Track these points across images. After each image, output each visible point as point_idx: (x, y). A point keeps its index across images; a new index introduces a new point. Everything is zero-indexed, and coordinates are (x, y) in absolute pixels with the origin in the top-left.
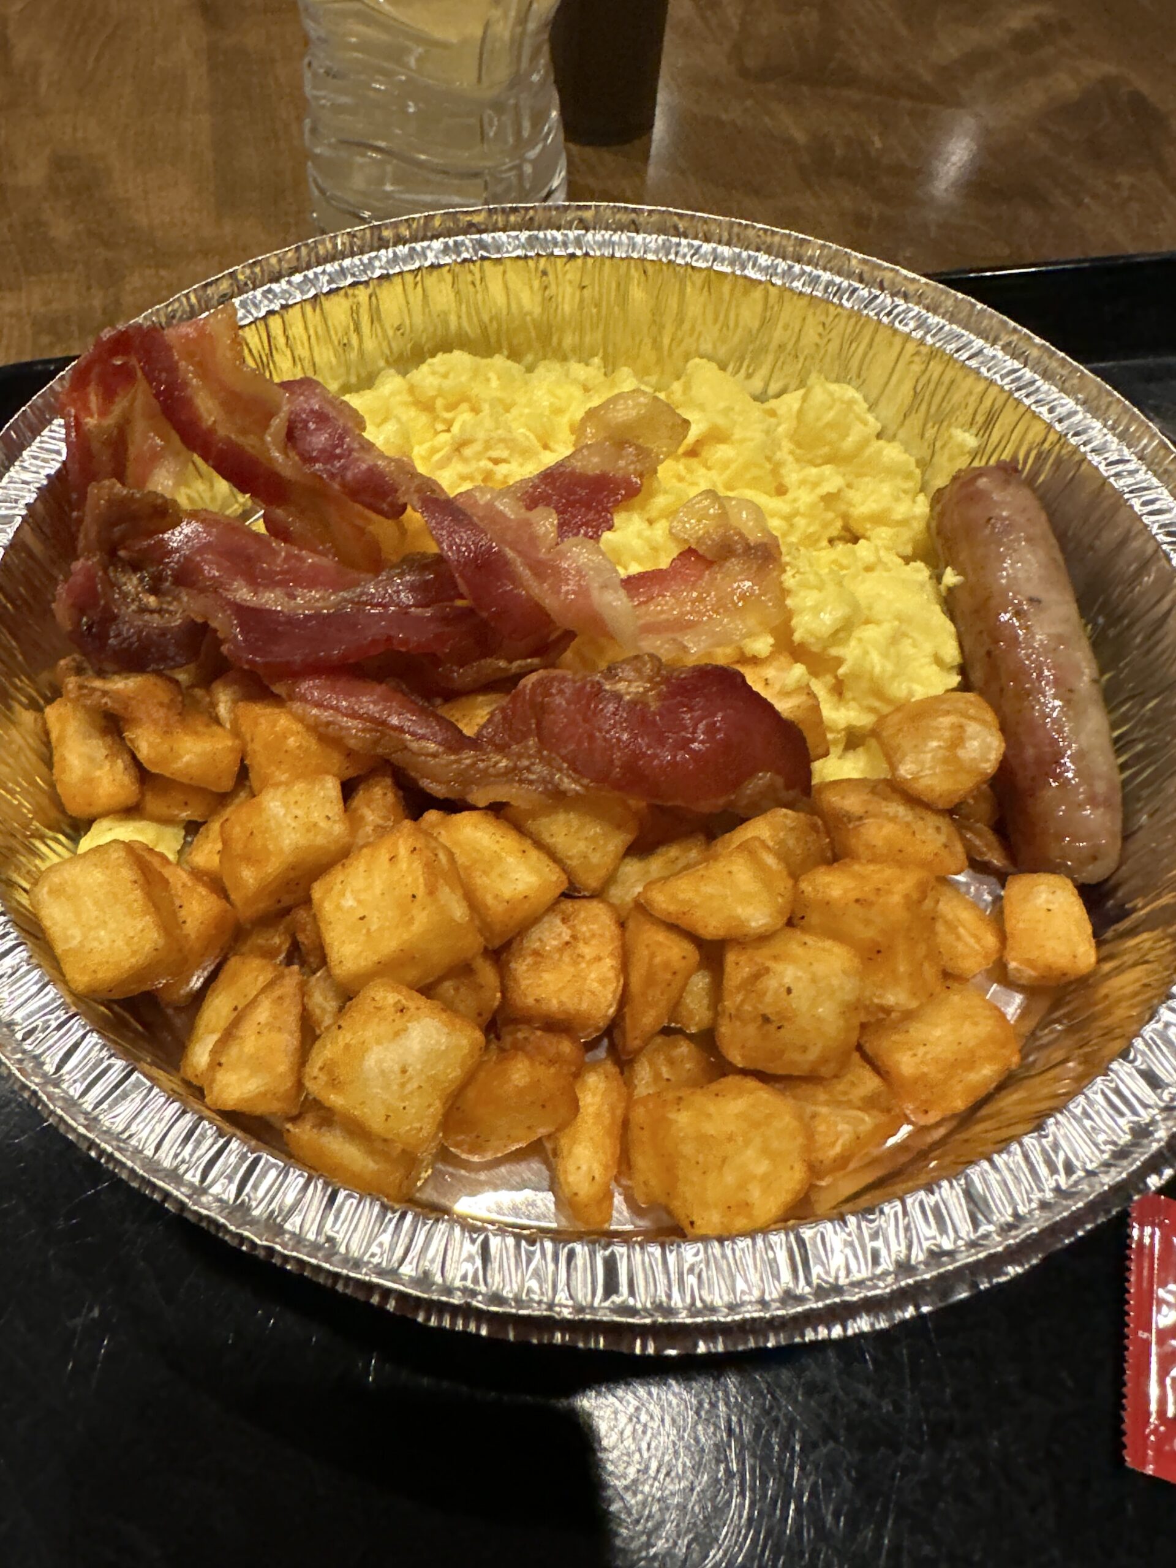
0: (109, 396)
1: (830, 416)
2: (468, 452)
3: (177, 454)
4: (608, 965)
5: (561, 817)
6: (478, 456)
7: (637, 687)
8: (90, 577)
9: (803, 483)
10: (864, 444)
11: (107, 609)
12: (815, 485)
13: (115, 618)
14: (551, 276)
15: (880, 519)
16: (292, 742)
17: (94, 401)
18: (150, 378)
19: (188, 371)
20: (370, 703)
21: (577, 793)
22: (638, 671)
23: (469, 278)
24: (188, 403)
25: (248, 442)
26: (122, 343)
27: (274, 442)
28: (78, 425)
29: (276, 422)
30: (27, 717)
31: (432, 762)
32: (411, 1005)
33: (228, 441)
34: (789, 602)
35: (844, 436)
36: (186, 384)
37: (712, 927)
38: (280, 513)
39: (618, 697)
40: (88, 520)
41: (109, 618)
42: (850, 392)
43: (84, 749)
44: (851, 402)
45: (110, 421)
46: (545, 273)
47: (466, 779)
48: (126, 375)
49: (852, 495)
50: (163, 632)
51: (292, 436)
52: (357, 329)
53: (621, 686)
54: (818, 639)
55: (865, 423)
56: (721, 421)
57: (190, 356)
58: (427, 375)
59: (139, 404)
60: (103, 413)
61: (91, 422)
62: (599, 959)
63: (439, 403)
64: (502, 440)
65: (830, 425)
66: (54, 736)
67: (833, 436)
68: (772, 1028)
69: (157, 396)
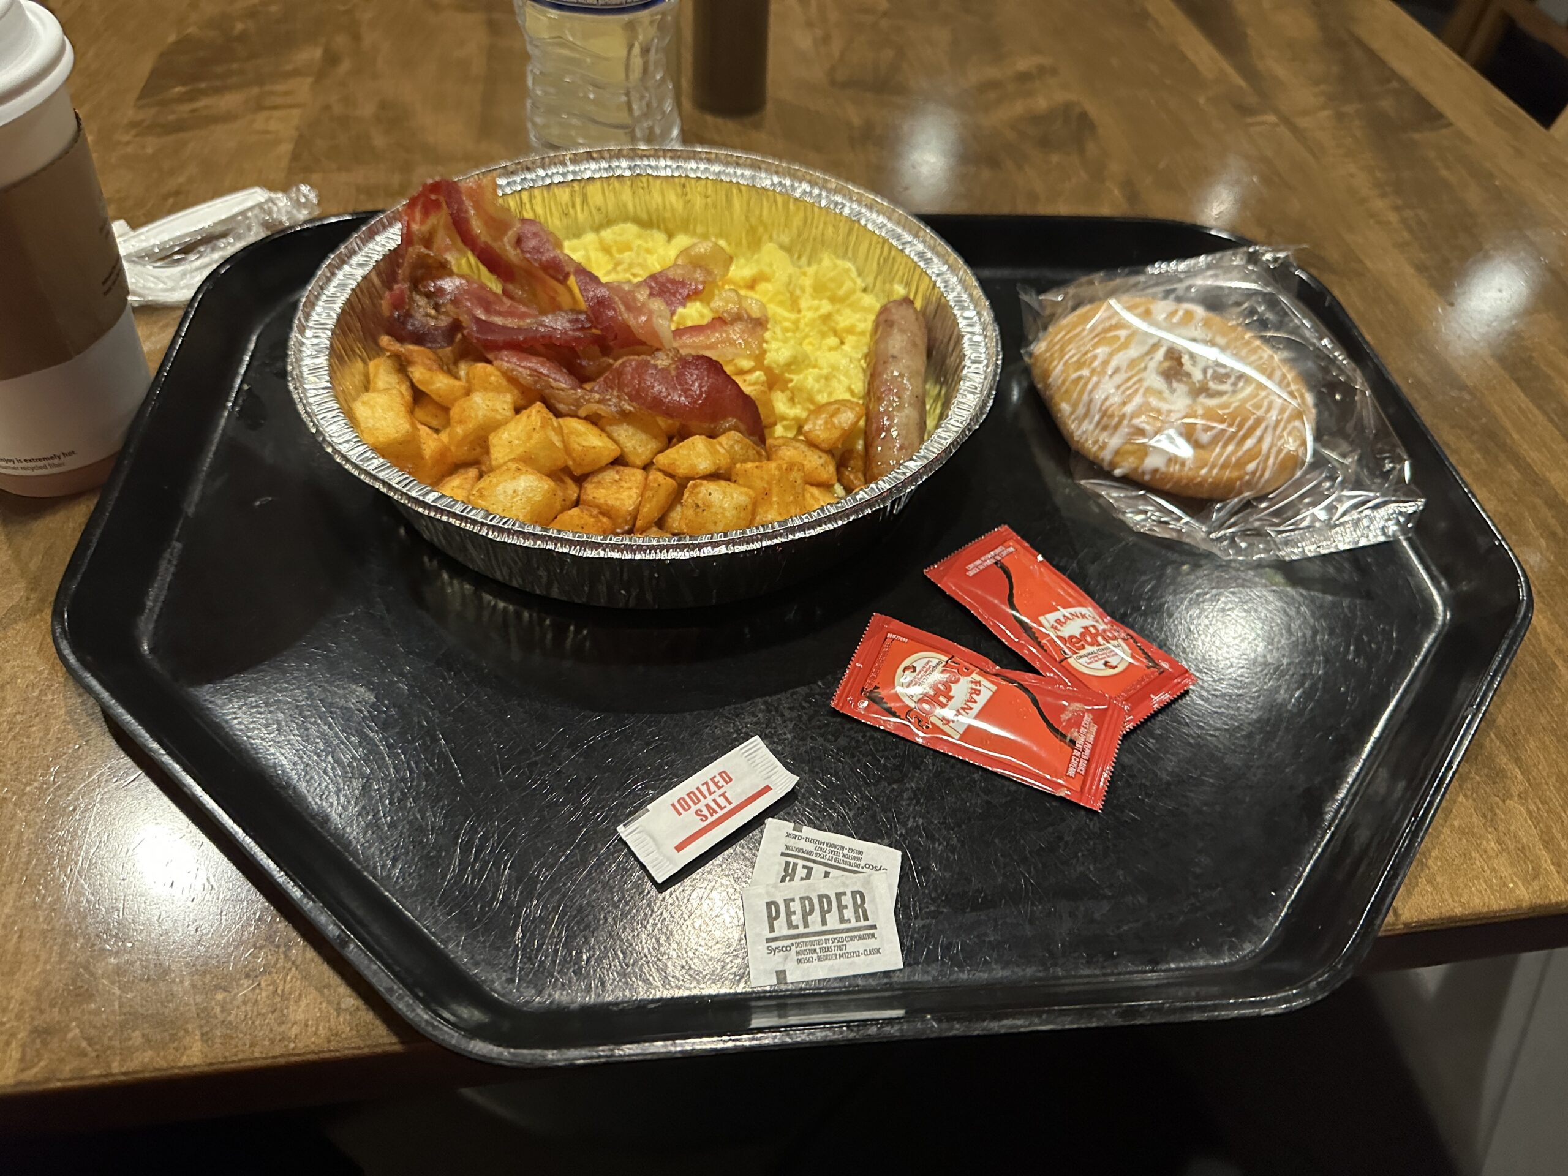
0: (426, 213)
1: (832, 274)
2: (619, 268)
3: (459, 250)
4: (635, 492)
5: (625, 426)
6: (625, 271)
7: (666, 363)
8: (402, 292)
9: (809, 308)
10: (852, 292)
11: (408, 310)
12: (817, 309)
13: (411, 316)
14: (688, 189)
15: (850, 330)
16: (493, 378)
17: (418, 215)
18: (449, 206)
19: (469, 204)
20: (534, 363)
21: (630, 412)
22: (668, 355)
23: (640, 184)
24: (467, 221)
25: (496, 246)
26: (435, 187)
27: (509, 242)
28: (408, 227)
29: (510, 233)
30: (360, 365)
31: (562, 393)
32: (524, 469)
33: (486, 243)
34: (765, 345)
35: (840, 286)
36: (467, 211)
37: (682, 470)
38: (510, 287)
39: (655, 367)
40: (406, 264)
41: (408, 315)
42: (849, 265)
43: (387, 379)
44: (848, 271)
45: (425, 228)
46: (684, 186)
47: (578, 404)
48: (437, 205)
49: (838, 318)
50: (436, 328)
51: (519, 241)
52: (574, 206)
53: (659, 362)
54: (778, 365)
55: (855, 283)
56: (767, 270)
57: (471, 197)
58: (607, 234)
59: (442, 221)
60: (422, 223)
61: (415, 227)
62: (630, 488)
63: (614, 250)
64: (640, 265)
65: (832, 280)
66: (371, 376)
67: (832, 285)
68: (700, 510)
69: (451, 215)
